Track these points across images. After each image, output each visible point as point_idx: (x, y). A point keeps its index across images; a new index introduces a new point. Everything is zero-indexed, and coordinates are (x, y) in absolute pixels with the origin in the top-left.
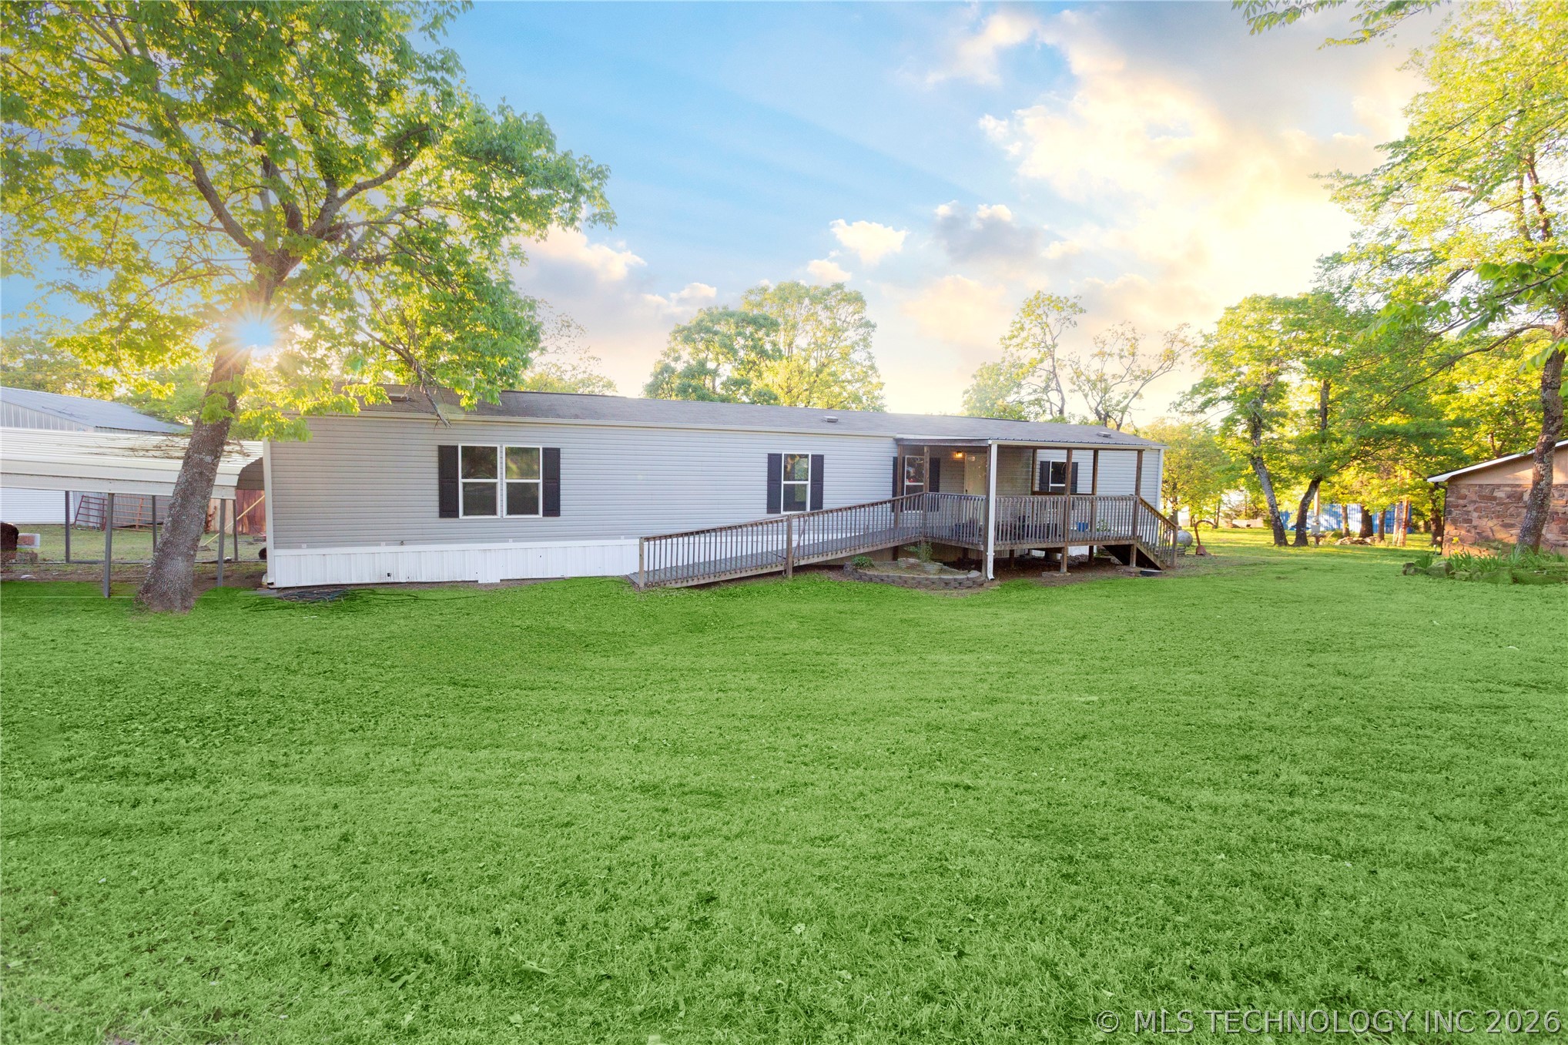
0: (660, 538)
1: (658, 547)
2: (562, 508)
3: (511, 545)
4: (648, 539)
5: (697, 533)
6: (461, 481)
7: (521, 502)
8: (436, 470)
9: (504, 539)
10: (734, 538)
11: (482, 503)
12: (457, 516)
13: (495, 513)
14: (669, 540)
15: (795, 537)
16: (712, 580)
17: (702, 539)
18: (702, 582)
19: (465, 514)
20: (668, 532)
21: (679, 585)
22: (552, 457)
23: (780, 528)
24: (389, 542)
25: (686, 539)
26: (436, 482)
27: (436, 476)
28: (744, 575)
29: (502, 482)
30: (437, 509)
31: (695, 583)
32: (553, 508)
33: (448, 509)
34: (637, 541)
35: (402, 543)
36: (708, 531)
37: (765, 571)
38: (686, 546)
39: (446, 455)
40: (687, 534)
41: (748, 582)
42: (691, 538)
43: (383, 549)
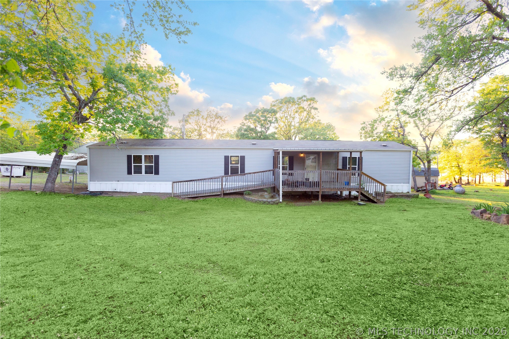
0: (179, 182)
1: (178, 185)
2: (160, 172)
3: (146, 183)
4: (175, 182)
5: (190, 181)
6: (133, 164)
7: (149, 171)
8: (127, 162)
9: (144, 181)
10: (203, 183)
11: (138, 171)
12: (132, 174)
13: (141, 174)
14: (181, 183)
15: (224, 183)
16: (196, 196)
17: (194, 183)
18: (192, 196)
19: (134, 174)
20: (181, 180)
21: (185, 197)
22: (157, 157)
23: (219, 180)
24: (115, 181)
25: (187, 183)
26: (127, 165)
27: (127, 163)
28: (206, 195)
29: (143, 165)
30: (127, 172)
31: (190, 196)
32: (157, 173)
33: (129, 172)
34: (171, 183)
35: (118, 181)
36: (194, 180)
37: (214, 194)
38: (187, 185)
39: (129, 157)
40: (186, 181)
41: (207, 197)
42: (188, 183)
43: (114, 182)
